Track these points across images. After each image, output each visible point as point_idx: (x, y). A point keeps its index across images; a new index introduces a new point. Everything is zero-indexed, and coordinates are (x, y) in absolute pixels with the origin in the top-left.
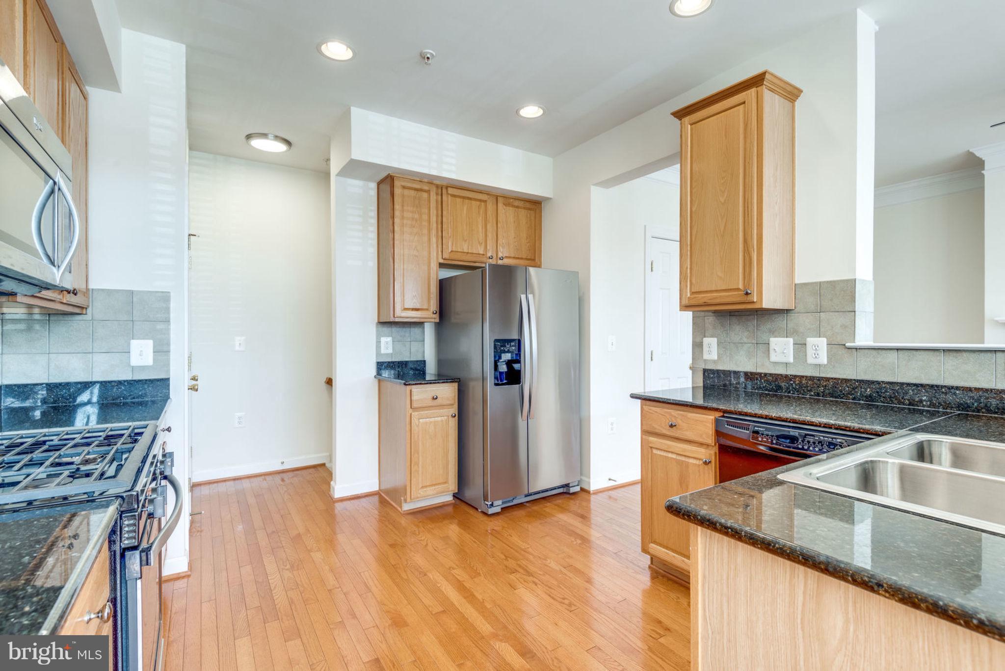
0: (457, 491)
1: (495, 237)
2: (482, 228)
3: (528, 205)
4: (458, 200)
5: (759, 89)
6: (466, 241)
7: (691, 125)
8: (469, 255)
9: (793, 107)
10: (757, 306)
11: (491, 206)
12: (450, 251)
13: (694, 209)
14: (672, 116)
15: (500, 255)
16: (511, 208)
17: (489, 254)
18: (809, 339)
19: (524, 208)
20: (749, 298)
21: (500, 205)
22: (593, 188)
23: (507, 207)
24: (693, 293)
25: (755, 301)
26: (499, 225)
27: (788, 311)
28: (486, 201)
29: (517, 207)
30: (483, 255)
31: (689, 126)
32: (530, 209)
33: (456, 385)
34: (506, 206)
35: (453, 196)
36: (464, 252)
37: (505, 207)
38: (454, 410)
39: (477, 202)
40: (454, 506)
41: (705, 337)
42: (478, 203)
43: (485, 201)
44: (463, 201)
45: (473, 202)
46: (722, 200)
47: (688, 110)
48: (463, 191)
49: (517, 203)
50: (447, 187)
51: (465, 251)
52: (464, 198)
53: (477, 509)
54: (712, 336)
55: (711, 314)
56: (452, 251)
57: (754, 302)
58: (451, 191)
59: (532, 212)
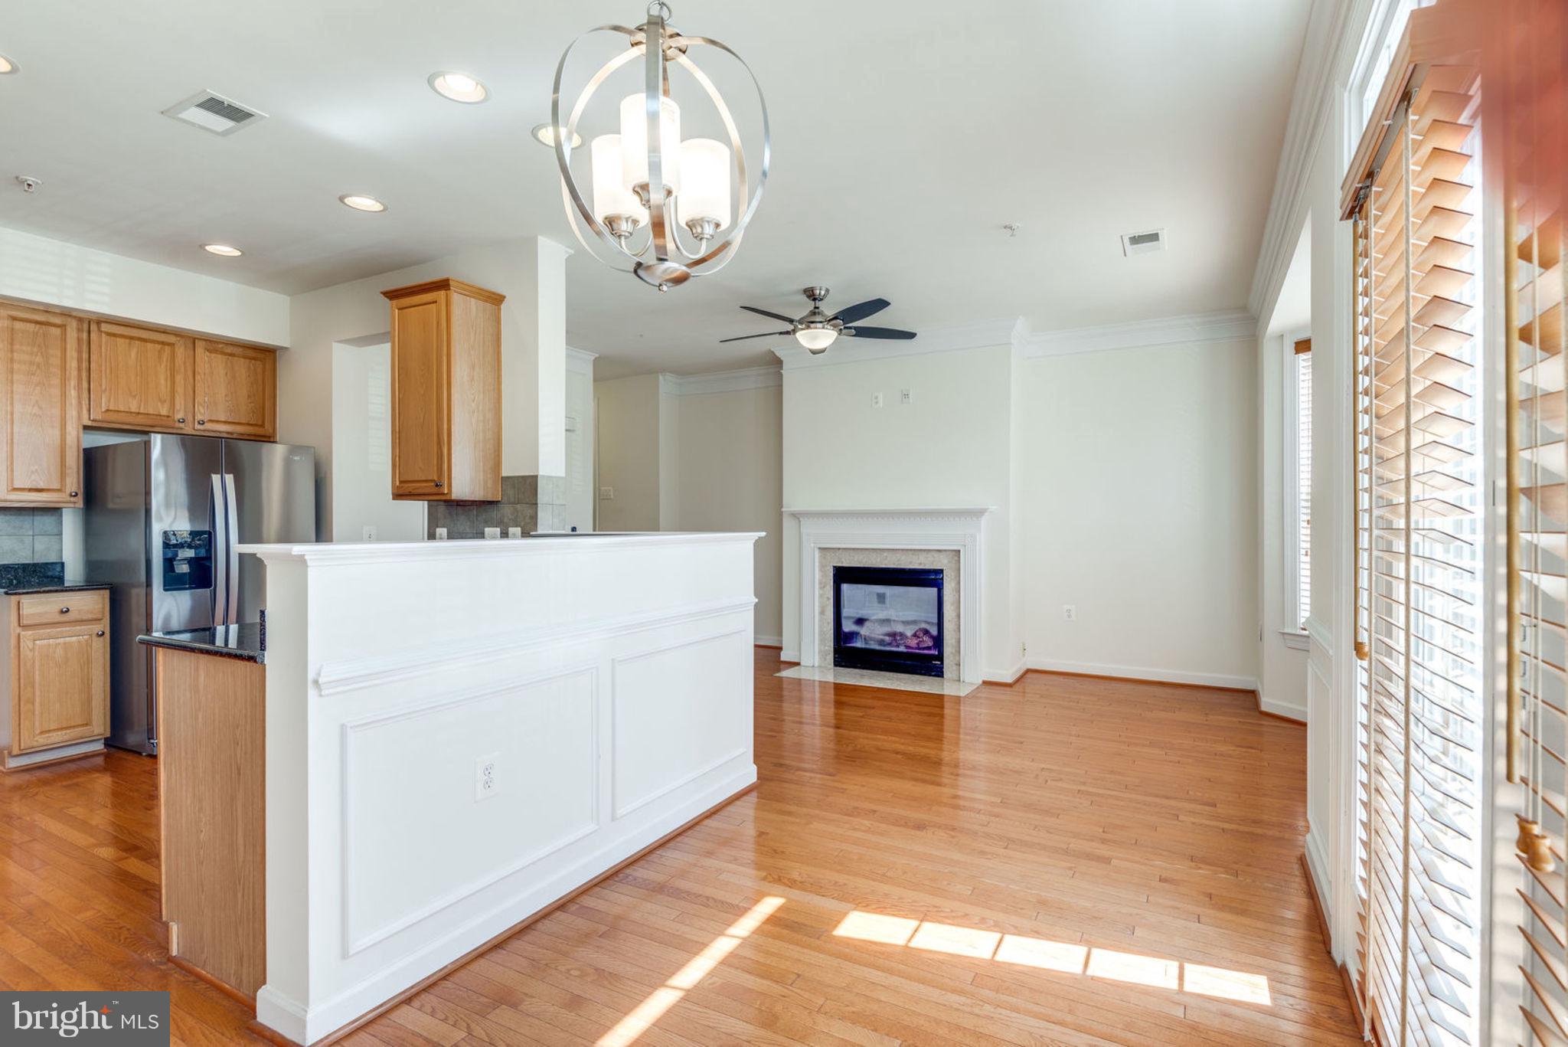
0: (108, 735)
1: (191, 393)
2: (166, 380)
3: (250, 353)
4: (120, 341)
5: (448, 292)
6: (135, 396)
7: (399, 309)
8: (140, 416)
9: (499, 309)
10: (448, 498)
11: (181, 351)
12: (103, 410)
13: (401, 396)
14: (382, 295)
15: (199, 417)
16: (220, 356)
17: (179, 416)
18: (510, 529)
19: (245, 357)
20: (441, 490)
21: (200, 351)
22: (335, 345)
23: (213, 355)
24: (401, 482)
25: (446, 492)
26: (198, 377)
27: (498, 502)
28: (174, 344)
29: (232, 355)
30: (168, 417)
31: (397, 311)
32: (255, 359)
33: (107, 593)
34: (210, 353)
35: (109, 334)
36: (131, 413)
37: (207, 353)
38: (105, 625)
39: (156, 345)
40: (107, 756)
41: (438, 527)
42: (158, 347)
43: (171, 345)
44: (130, 344)
45: (149, 345)
46: (422, 392)
47: (395, 294)
48: (129, 329)
49: (229, 350)
50: (99, 323)
51: (133, 410)
52: (131, 338)
53: (140, 754)
54: (443, 527)
55: (442, 503)
56: (108, 410)
57: (444, 494)
58: (105, 327)
59: (258, 362)
